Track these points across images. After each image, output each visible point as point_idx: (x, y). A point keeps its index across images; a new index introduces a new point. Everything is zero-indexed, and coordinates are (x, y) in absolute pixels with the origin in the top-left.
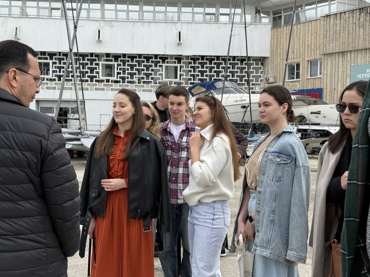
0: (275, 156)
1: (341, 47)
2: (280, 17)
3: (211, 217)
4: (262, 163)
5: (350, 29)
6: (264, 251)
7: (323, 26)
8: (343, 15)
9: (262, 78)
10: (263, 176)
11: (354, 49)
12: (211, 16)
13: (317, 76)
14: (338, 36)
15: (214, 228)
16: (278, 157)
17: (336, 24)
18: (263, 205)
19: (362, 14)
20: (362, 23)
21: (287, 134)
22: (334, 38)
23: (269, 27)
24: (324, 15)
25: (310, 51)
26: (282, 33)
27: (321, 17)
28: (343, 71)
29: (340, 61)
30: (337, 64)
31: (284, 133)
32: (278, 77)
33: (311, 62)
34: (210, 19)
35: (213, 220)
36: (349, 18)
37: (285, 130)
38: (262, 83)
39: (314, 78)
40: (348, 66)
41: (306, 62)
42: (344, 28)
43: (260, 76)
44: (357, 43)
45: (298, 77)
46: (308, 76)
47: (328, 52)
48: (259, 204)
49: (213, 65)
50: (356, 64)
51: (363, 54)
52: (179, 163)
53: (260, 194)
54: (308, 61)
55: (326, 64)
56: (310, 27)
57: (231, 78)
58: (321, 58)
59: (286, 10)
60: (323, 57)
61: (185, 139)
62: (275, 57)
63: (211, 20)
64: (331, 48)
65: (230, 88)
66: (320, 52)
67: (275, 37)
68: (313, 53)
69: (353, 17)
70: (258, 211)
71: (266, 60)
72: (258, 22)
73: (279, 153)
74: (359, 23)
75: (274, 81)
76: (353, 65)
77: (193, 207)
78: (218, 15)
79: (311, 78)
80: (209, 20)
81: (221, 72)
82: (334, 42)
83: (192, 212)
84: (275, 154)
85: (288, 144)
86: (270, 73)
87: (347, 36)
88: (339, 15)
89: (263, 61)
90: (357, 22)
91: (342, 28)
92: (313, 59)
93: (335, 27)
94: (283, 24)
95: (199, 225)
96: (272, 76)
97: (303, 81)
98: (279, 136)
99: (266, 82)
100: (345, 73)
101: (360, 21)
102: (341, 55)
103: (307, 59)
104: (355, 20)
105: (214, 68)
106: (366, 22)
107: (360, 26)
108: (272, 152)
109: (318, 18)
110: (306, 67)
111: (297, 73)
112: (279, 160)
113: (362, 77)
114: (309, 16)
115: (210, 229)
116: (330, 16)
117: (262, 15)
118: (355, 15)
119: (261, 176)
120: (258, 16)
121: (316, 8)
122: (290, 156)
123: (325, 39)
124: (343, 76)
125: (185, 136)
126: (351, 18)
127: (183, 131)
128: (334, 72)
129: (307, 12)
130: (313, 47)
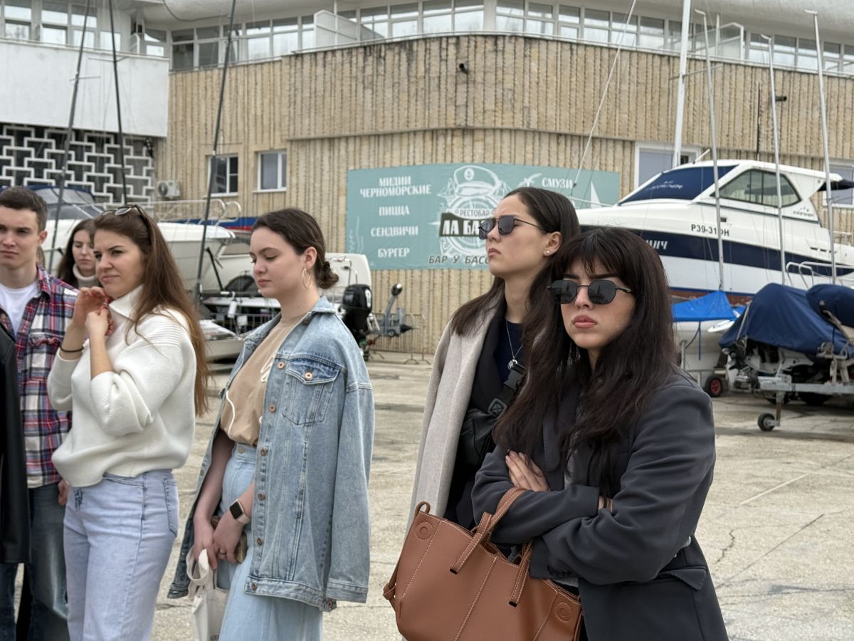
0: (300, 369)
1: (326, 127)
2: (190, 47)
3: (136, 513)
4: (270, 385)
5: (346, 89)
6: (280, 587)
7: (288, 77)
8: (329, 56)
9: (149, 187)
10: (273, 415)
11: (353, 133)
12: (21, 27)
13: (276, 187)
14: (319, 102)
15: (144, 540)
16: (309, 369)
17: (316, 76)
18: (275, 481)
19: (370, 59)
20: (370, 78)
21: (323, 318)
22: (313, 106)
23: (166, 67)
24: (289, 53)
25: (259, 130)
26: (196, 83)
27: (283, 56)
28: (331, 180)
29: (326, 159)
30: (318, 164)
31: (316, 316)
32: (189, 186)
33: (262, 156)
34: (18, 35)
35: (143, 519)
36: (342, 65)
37: (317, 309)
38: (149, 198)
39: (269, 193)
40: (343, 170)
41: (251, 156)
42: (333, 85)
43: (146, 182)
44: (359, 121)
45: (234, 188)
46: (255, 186)
47: (299, 136)
48: (263, 480)
49: (26, 148)
50: (358, 167)
51: (372, 146)
52: (25, 385)
53: (267, 457)
54: (256, 153)
55: (295, 163)
56: (259, 76)
57: (73, 182)
58: (285, 150)
59: (204, 32)
60: (288, 146)
61: (38, 322)
62: (180, 138)
63: (21, 38)
64: (306, 127)
65: (75, 206)
66: (281, 136)
67: (180, 93)
68: (266, 135)
69: (351, 62)
70: (260, 495)
71: (160, 143)
72: (138, 52)
73: (311, 361)
74: (364, 77)
75: (178, 193)
76: (351, 168)
77: (83, 490)
78: (38, 27)
79: (262, 193)
80: (14, 37)
81: (46, 165)
82: (312, 114)
83: (80, 503)
84: (302, 363)
85: (329, 340)
86: (169, 175)
87: (338, 104)
88: (320, 57)
89: (152, 146)
90: (360, 75)
91: (328, 85)
92: (267, 148)
93: (313, 82)
94: (196, 62)
95: (104, 534)
96: (173, 182)
97: (246, 198)
98: (306, 323)
99: (159, 195)
100: (336, 184)
101: (366, 74)
102: (326, 144)
103: (253, 148)
104: (354, 70)
105: (28, 154)
106: (377, 76)
107: (366, 85)
108: (294, 360)
109: (276, 59)
110: (252, 165)
111: (231, 178)
112: (310, 377)
113: (370, 194)
114: (256, 52)
115: (133, 542)
116: (302, 58)
117: (147, 38)
118: (354, 59)
119: (268, 415)
120: (138, 39)
121: (271, 35)
122: (335, 366)
123: (292, 107)
124: (331, 191)
125: (39, 314)
126: (347, 66)
127: (33, 303)
128: (312, 181)
129: (251, 42)
130: (266, 122)
